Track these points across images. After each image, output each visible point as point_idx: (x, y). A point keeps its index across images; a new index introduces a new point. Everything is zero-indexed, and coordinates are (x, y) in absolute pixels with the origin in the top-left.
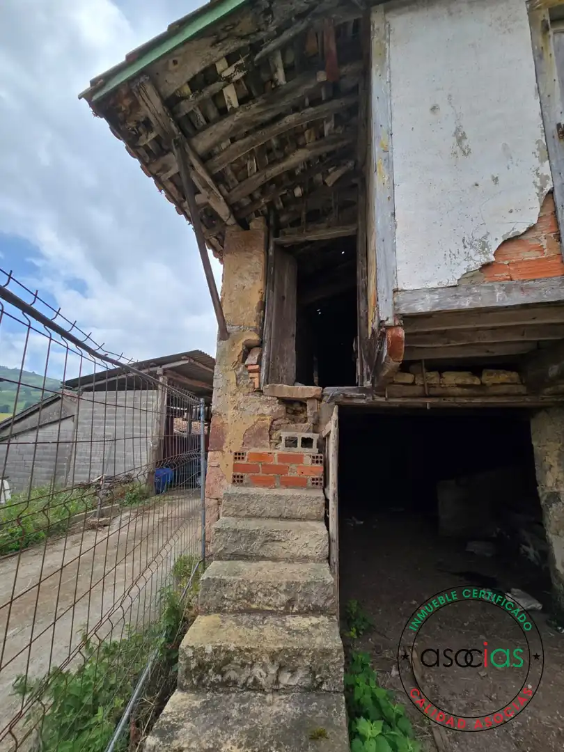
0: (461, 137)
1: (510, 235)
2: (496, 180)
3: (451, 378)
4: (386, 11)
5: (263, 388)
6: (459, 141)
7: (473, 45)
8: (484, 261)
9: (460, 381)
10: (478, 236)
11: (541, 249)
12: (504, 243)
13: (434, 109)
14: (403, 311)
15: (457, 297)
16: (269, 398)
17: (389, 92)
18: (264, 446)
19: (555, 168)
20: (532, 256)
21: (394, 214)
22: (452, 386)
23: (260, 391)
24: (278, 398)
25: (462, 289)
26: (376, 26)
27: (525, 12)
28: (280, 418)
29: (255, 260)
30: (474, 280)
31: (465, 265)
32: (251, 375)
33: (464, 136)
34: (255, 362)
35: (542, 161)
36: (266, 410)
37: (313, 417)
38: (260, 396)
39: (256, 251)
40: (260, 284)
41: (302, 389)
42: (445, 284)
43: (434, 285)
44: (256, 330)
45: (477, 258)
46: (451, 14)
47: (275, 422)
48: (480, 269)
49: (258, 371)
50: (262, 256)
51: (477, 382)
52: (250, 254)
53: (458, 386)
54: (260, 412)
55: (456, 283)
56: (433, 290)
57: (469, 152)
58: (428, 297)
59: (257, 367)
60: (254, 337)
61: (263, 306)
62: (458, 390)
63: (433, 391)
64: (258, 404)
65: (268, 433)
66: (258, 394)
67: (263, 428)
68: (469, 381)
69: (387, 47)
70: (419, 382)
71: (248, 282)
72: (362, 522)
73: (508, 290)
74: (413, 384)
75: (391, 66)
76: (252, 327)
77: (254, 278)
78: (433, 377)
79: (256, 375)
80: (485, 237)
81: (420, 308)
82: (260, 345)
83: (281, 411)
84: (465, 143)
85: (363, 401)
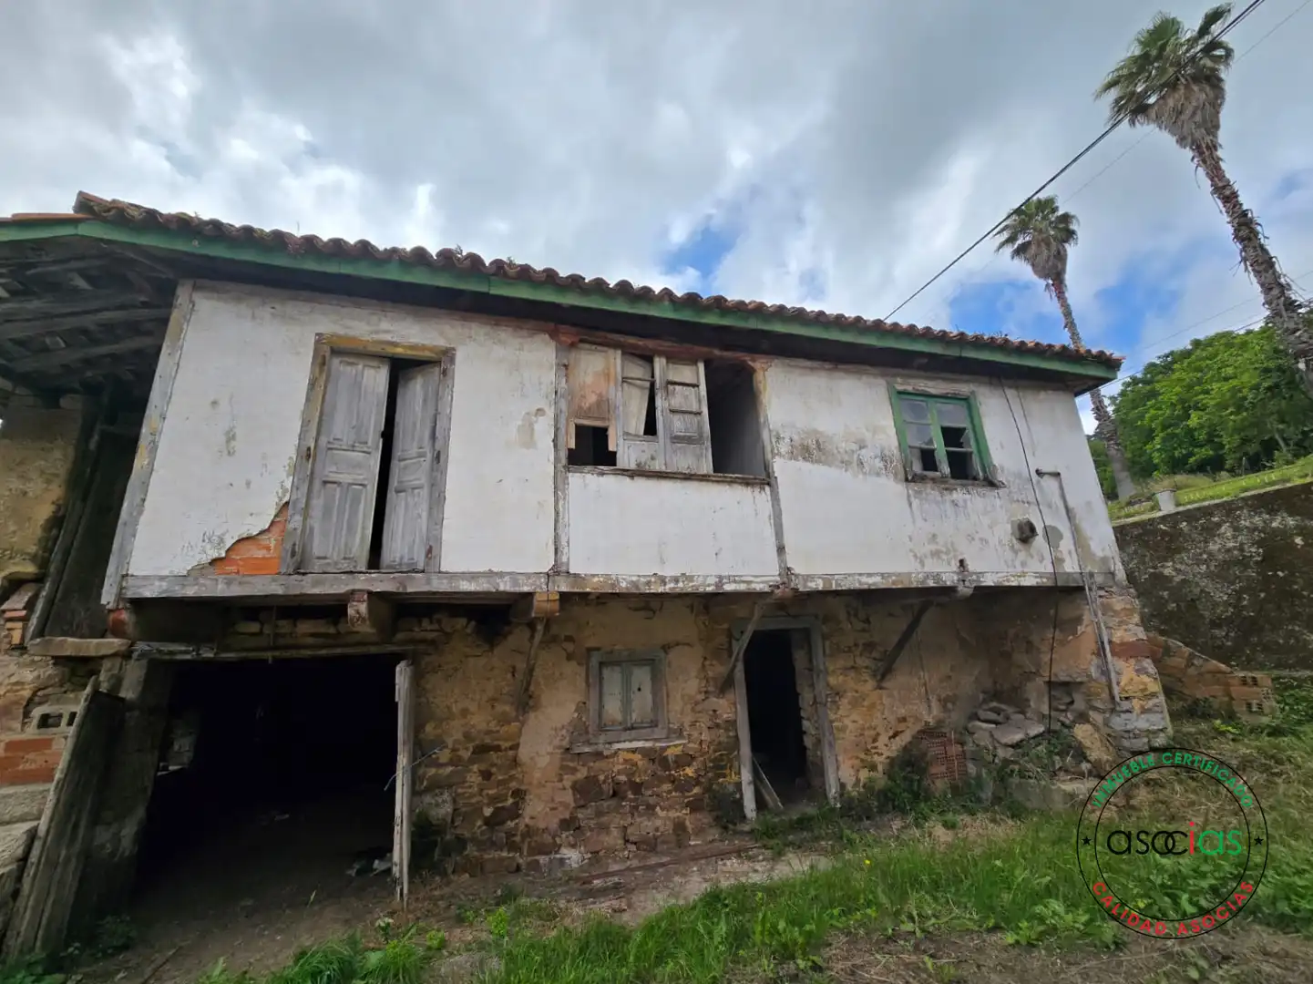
0: (231, 437)
1: (245, 536)
2: (248, 484)
3: (305, 627)
4: (195, 288)
5: (28, 643)
6: (228, 441)
7: (265, 355)
8: (216, 555)
9: (312, 630)
10: (218, 533)
11: (268, 549)
12: (239, 541)
13: (215, 403)
14: (130, 594)
15: (184, 586)
16: (36, 658)
17: (173, 374)
18: (10, 729)
19: (295, 484)
20: (260, 554)
21: (144, 500)
22: (305, 635)
23: (21, 648)
24: (53, 657)
25: (190, 579)
26: (179, 301)
27: (313, 341)
28: (52, 686)
29: (57, 454)
30: (204, 571)
31: (198, 557)
32: (9, 625)
33: (234, 437)
34: (21, 605)
35: (288, 476)
36: (28, 675)
37: (108, 681)
38: (22, 655)
39: (60, 442)
40: (56, 491)
41: (98, 644)
42: (175, 573)
43: (166, 573)
44: (33, 558)
45: (210, 552)
46: (254, 317)
47: (39, 693)
48: (210, 564)
49: (25, 619)
50: (71, 452)
51: (332, 630)
52: (48, 445)
53: (313, 635)
54: (13, 679)
55: (185, 573)
56: (162, 578)
57: (234, 452)
58: (157, 583)
59: (24, 613)
60: (30, 569)
61: (56, 522)
62: (310, 640)
63: (281, 641)
64: (13, 668)
65: (21, 711)
66: (17, 653)
67: (16, 703)
68: (322, 630)
69: (185, 327)
70: (267, 629)
71: (35, 487)
72: (287, 816)
73: (229, 583)
74: (261, 633)
75: (185, 348)
76: (28, 554)
77: (48, 482)
78: (285, 626)
79: (20, 625)
80: (223, 534)
81: (148, 593)
82: (39, 580)
83: (56, 675)
84: (233, 443)
85: (188, 657)
